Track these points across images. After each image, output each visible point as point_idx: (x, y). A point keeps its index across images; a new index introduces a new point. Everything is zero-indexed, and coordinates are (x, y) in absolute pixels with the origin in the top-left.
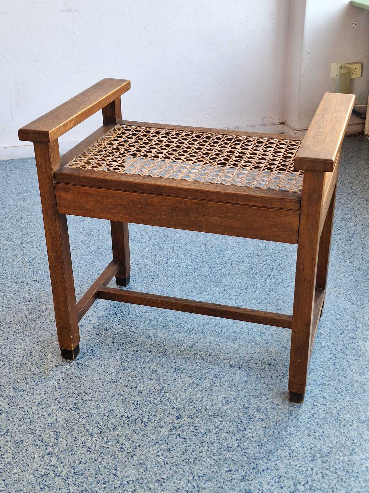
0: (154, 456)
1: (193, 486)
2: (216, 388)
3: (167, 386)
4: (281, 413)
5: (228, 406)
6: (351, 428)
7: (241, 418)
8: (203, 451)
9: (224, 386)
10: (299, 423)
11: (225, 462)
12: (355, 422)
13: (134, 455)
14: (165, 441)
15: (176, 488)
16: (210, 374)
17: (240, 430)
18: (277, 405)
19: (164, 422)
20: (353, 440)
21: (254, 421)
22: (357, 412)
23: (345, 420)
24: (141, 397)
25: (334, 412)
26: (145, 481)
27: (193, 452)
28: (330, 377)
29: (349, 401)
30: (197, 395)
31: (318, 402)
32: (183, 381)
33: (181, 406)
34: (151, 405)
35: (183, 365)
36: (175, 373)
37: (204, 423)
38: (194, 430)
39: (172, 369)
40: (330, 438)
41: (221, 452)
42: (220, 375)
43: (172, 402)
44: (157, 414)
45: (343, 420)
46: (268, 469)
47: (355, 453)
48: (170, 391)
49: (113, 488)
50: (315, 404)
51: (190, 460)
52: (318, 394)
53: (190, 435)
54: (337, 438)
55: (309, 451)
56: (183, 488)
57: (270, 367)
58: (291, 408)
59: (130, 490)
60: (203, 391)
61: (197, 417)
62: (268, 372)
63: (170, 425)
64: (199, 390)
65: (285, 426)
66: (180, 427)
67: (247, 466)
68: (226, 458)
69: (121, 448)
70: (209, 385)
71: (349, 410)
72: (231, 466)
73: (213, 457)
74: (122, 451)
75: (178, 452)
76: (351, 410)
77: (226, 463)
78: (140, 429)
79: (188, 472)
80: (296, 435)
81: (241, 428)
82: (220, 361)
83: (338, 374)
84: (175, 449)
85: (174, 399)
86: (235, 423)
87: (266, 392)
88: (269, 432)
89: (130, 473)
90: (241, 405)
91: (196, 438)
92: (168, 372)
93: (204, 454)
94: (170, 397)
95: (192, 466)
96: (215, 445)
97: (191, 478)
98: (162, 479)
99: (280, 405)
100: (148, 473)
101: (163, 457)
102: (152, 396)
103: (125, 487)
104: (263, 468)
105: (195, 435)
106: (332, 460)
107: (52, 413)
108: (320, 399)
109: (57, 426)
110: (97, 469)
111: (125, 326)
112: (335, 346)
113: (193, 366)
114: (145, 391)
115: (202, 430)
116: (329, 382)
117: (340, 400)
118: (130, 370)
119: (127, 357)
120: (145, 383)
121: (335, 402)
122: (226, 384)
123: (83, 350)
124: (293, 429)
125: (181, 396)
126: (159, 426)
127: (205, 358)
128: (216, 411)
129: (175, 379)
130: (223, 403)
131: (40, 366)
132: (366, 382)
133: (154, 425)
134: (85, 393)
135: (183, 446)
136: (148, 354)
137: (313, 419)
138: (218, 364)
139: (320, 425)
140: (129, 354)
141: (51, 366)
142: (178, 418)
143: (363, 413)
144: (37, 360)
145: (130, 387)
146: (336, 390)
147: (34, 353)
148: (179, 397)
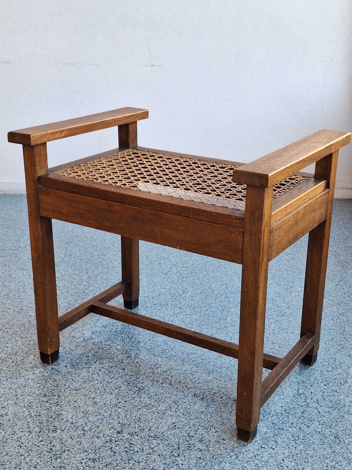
0: (76, 462)
2: (169, 412)
3: (123, 402)
4: (224, 448)
5: (173, 431)
7: (180, 444)
8: (126, 467)
9: (179, 412)
10: (237, 461)
13: (60, 457)
14: (95, 451)
16: (171, 399)
17: (173, 455)
18: (224, 439)
19: (103, 434)
21: (192, 450)
22: (305, 462)
23: (287, 467)
24: (94, 407)
25: (280, 457)
27: (116, 466)
28: (292, 424)
29: (301, 450)
30: (148, 416)
31: (267, 445)
32: (140, 401)
33: (127, 423)
34: (99, 417)
35: (149, 386)
36: (137, 392)
37: (142, 442)
38: (128, 447)
39: (136, 388)
42: (180, 402)
43: (121, 417)
44: (100, 426)
48: (124, 408)
50: (263, 446)
52: (271, 437)
53: (122, 450)
58: (236, 445)
60: (156, 413)
61: (137, 436)
62: (229, 407)
63: (108, 438)
64: (152, 411)
65: (221, 461)
66: (116, 441)
69: (51, 449)
70: (164, 409)
71: (297, 458)
74: (50, 452)
75: (102, 464)
78: (77, 435)
81: (175, 454)
82: (186, 388)
83: (302, 422)
84: (101, 460)
85: (124, 415)
86: (171, 448)
87: (218, 426)
88: (201, 463)
90: (186, 433)
91: (126, 454)
92: (131, 390)
94: (121, 412)
96: (141, 464)
99: (226, 440)
101: (85, 465)
102: (104, 408)
105: (127, 451)
107: (6, 406)
108: (272, 442)
109: (5, 418)
110: (18, 463)
111: (113, 343)
112: (313, 395)
113: (158, 389)
114: (101, 403)
115: (136, 448)
116: (289, 428)
117: (292, 448)
118: (96, 382)
119: (100, 371)
120: (104, 396)
121: (286, 448)
122: (181, 411)
123: (63, 358)
124: (228, 465)
125: (132, 413)
126: (97, 437)
127: (173, 384)
128: (159, 434)
129: (134, 398)
130: (170, 427)
131: (18, 365)
132: (329, 435)
133: (93, 435)
134: (45, 395)
135: (110, 459)
136: (121, 371)
137: (254, 460)
138: (183, 392)
139: (258, 467)
140: (103, 368)
141: (28, 366)
142: (118, 433)
143: (310, 465)
144: (19, 359)
145: (89, 397)
146: (293, 437)
147: (19, 354)
148: (130, 414)
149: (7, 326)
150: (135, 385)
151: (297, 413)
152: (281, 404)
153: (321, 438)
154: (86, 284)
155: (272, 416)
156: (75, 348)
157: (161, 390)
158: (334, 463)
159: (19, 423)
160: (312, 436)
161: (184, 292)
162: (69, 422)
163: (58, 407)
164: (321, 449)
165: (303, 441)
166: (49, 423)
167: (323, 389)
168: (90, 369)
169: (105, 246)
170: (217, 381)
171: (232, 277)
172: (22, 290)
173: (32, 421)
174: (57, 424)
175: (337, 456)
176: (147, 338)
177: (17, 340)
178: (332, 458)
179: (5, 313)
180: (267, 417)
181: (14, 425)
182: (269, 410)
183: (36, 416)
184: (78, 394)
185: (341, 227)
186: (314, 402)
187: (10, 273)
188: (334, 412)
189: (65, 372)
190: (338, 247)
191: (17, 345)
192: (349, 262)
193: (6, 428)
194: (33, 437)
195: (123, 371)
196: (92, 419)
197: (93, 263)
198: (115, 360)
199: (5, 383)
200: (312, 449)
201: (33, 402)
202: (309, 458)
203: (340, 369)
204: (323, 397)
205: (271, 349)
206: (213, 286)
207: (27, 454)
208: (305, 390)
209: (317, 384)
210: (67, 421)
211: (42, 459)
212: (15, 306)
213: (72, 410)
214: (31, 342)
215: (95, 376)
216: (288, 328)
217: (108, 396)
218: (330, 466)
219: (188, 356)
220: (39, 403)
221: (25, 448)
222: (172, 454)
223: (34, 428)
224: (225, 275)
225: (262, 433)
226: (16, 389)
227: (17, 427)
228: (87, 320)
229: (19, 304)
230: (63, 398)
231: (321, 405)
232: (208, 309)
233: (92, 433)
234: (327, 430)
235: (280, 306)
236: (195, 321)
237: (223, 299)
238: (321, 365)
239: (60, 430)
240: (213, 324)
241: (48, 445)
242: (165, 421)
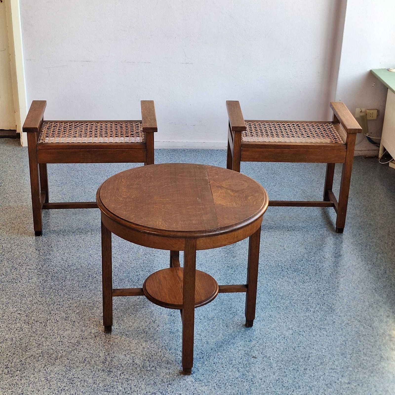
152: (270, 270)
205: (265, 245)
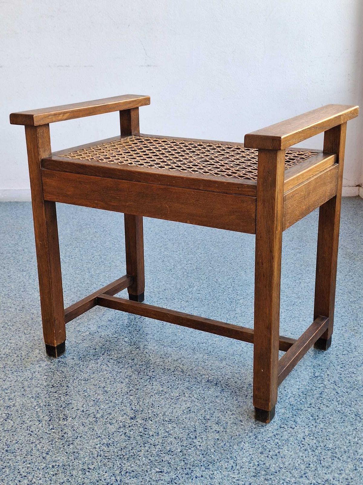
0: (89, 447)
1: (116, 480)
2: (183, 398)
3: (134, 390)
4: (242, 429)
5: (188, 415)
6: (313, 453)
7: (197, 427)
8: (142, 451)
9: (193, 398)
10: (256, 440)
11: (160, 463)
12: (319, 448)
13: (72, 443)
14: (109, 436)
15: (98, 479)
16: (183, 386)
17: (190, 438)
18: (241, 421)
19: (115, 421)
20: (309, 465)
21: (209, 432)
22: (327, 439)
23: (309, 445)
24: (104, 396)
25: (300, 436)
26: (70, 468)
27: (132, 450)
28: (311, 404)
29: (321, 428)
30: (161, 402)
31: (286, 424)
32: (152, 388)
33: (140, 409)
34: (110, 404)
35: (160, 374)
36: (149, 380)
37: (156, 426)
39: (147, 377)
40: (284, 459)
41: (160, 454)
42: (194, 388)
43: (133, 404)
44: (112, 413)
45: (307, 444)
46: (202, 476)
47: (306, 477)
48: (136, 395)
49: (36, 469)
50: (283, 426)
51: (124, 457)
52: (290, 417)
53: (136, 435)
54: (292, 460)
55: (255, 467)
56: (105, 480)
57: (249, 387)
58: (254, 426)
59: (52, 473)
60: (169, 399)
61: (151, 421)
62: (244, 391)
63: (121, 424)
64: (165, 397)
65: (240, 441)
66: (129, 427)
67: (181, 471)
68: (162, 460)
69: (63, 436)
70: (177, 395)
71: (318, 436)
72: (164, 468)
73: (150, 458)
74: (62, 439)
75: (116, 448)
76: (320, 437)
77: (160, 465)
78: (89, 422)
79: (118, 466)
80: (248, 451)
81: (192, 436)
82: (199, 375)
83: (321, 402)
84: (115, 444)
85: (136, 402)
86: (187, 431)
87: (235, 409)
88: (220, 444)
89: (59, 458)
90: (202, 416)
91: (141, 438)
92: (142, 379)
93: (141, 454)
94: (133, 399)
95: (124, 462)
96: (157, 447)
97: (118, 472)
98: (89, 468)
99: (243, 421)
100: (77, 461)
101: (99, 450)
102: (115, 396)
103: (48, 470)
104: (197, 475)
105: (142, 436)
106: (276, 479)
107: (14, 398)
108: (290, 422)
109: (12, 409)
110: (29, 450)
111: (120, 336)
112: (330, 377)
113: (170, 377)
114: (111, 392)
115: (151, 432)
116: (308, 409)
117: (312, 426)
118: (105, 372)
119: (109, 361)
120: (115, 385)
121: (306, 427)
122: (195, 396)
123: (70, 351)
124: (247, 445)
125: (145, 400)
126: (110, 423)
127: (185, 371)
128: (174, 418)
129: (146, 386)
130: (184, 411)
131: (23, 359)
132: (350, 414)
133: (105, 422)
134: (53, 386)
135: (124, 444)
136: (130, 361)
137: (274, 439)
138: (196, 378)
139: (279, 445)
140: (111, 359)
141: (33, 360)
142: (132, 418)
143: (332, 442)
144: (23, 354)
145: (99, 387)
146: (312, 417)
147: (23, 348)
148: (142, 401)
149: (9, 324)
150: (145, 373)
151: (315, 394)
153: (341, 416)
154: (89, 282)
155: (289, 398)
156: (82, 342)
157: (173, 377)
158: (356, 439)
159: (28, 413)
160: (332, 415)
161: (190, 287)
162: (80, 410)
163: (68, 397)
164: (342, 427)
165: (323, 420)
166: (59, 412)
167: (340, 372)
168: (98, 361)
169: (106, 247)
170: (230, 367)
171: (238, 271)
172: (22, 290)
173: (41, 411)
174: (68, 412)
175: (359, 433)
176: (155, 330)
177: (20, 336)
178: (354, 435)
179: (6, 311)
180: (284, 399)
181: (22, 415)
182: (286, 392)
183: (45, 406)
184: (87, 384)
185: (346, 222)
186: (331, 383)
187: (9, 275)
188: (353, 392)
189: (72, 364)
190: (344, 241)
191: (21, 340)
192: (356, 254)
193: (14, 418)
194: (43, 425)
195: (133, 361)
196: (103, 407)
197: (95, 262)
198: (123, 351)
199: (10, 376)
200: (333, 427)
201: (41, 393)
202: (331, 435)
203: (356, 352)
204: (341, 379)
206: (220, 280)
207: (38, 442)
208: (321, 373)
209: (333, 367)
210: (78, 410)
211: (54, 445)
212: (17, 304)
213: (83, 399)
214: (35, 338)
215: (104, 367)
216: (300, 317)
217: (118, 385)
218: (352, 443)
219: (199, 345)
220: (47, 393)
221: (36, 436)
222: (189, 436)
223: (44, 417)
224: (231, 269)
225: (280, 414)
226: (23, 382)
227: (26, 417)
228: (92, 316)
229: (21, 303)
230: (72, 388)
231: (339, 386)
232: (216, 301)
233: (105, 420)
234: (347, 409)
235: (290, 296)
236: (204, 313)
237: (231, 292)
238: (336, 349)
239: (71, 419)
240: (222, 315)
241: (59, 433)
242: (179, 406)
